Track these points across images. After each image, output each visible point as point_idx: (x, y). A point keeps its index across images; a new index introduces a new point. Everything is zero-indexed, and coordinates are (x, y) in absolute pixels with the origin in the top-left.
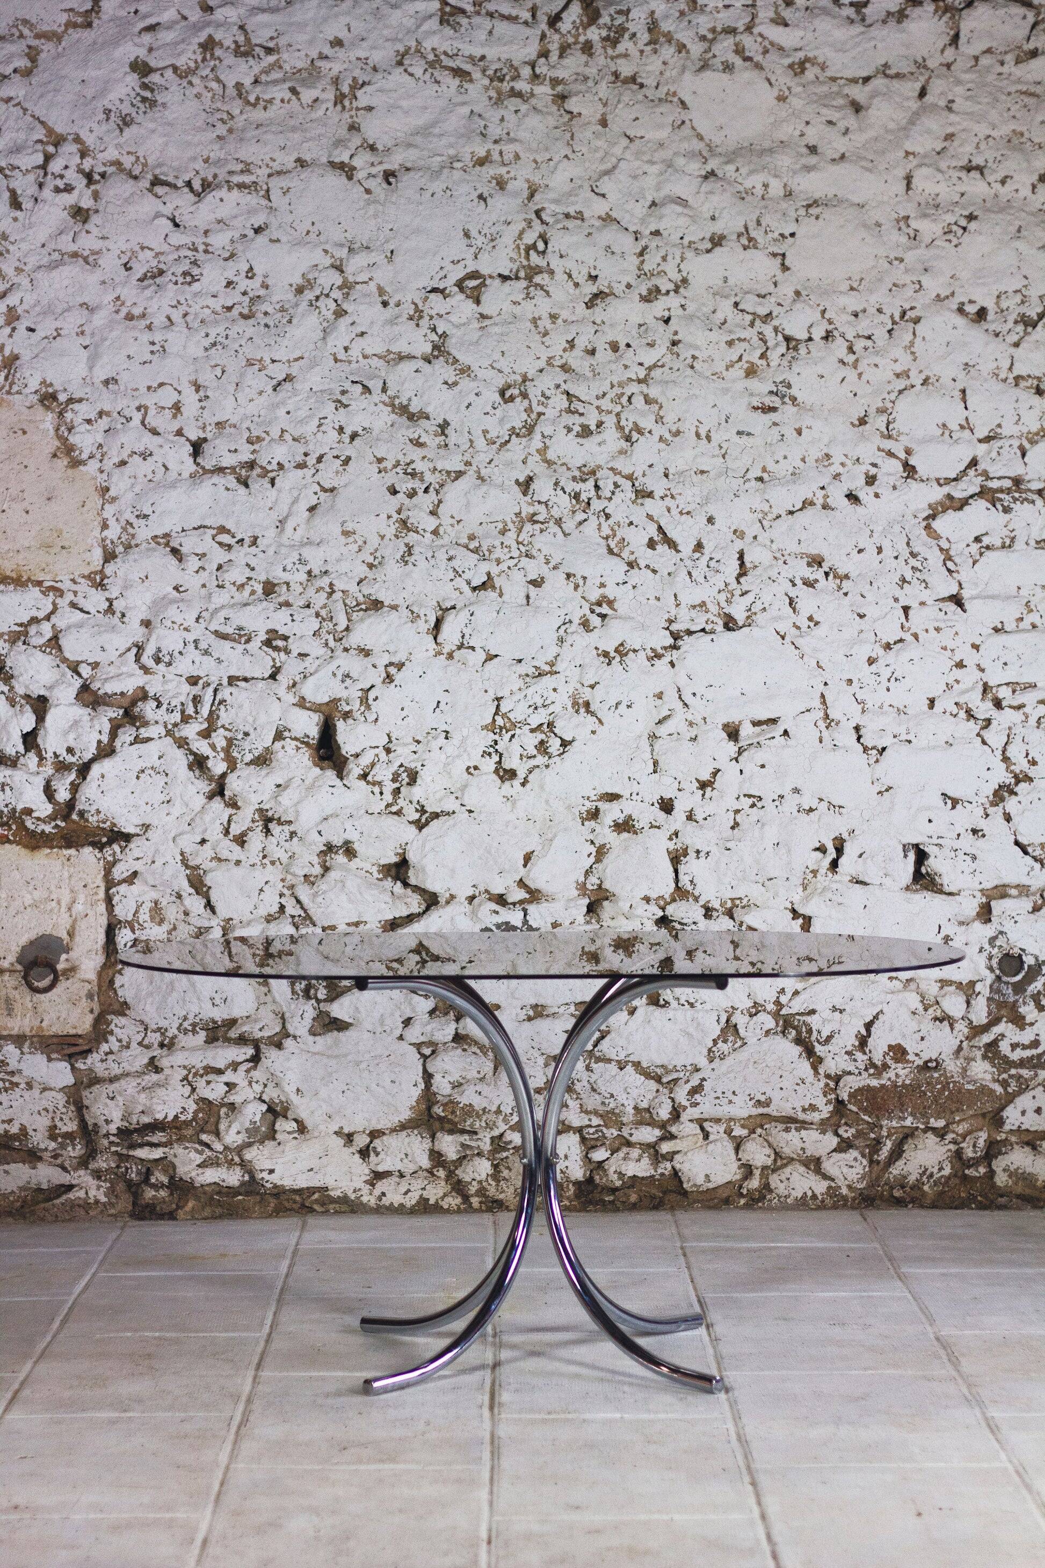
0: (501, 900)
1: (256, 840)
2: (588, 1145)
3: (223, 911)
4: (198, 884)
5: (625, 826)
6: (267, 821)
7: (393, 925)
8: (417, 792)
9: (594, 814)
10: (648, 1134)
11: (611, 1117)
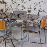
0: (29, 8)
1: (14, 4)
2: (34, 24)
3: (12, 8)
4: (11, 6)
5: (37, 4)
6: (15, 2)
7: (23, 9)
8: (24, 1)
9: (35, 3)
10: (37, 24)
11: (35, 23)
